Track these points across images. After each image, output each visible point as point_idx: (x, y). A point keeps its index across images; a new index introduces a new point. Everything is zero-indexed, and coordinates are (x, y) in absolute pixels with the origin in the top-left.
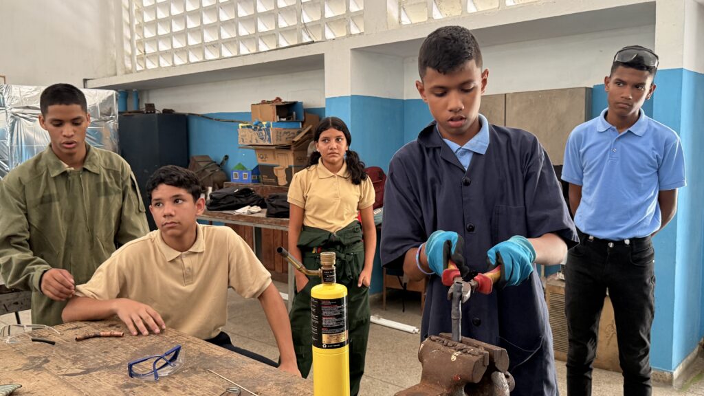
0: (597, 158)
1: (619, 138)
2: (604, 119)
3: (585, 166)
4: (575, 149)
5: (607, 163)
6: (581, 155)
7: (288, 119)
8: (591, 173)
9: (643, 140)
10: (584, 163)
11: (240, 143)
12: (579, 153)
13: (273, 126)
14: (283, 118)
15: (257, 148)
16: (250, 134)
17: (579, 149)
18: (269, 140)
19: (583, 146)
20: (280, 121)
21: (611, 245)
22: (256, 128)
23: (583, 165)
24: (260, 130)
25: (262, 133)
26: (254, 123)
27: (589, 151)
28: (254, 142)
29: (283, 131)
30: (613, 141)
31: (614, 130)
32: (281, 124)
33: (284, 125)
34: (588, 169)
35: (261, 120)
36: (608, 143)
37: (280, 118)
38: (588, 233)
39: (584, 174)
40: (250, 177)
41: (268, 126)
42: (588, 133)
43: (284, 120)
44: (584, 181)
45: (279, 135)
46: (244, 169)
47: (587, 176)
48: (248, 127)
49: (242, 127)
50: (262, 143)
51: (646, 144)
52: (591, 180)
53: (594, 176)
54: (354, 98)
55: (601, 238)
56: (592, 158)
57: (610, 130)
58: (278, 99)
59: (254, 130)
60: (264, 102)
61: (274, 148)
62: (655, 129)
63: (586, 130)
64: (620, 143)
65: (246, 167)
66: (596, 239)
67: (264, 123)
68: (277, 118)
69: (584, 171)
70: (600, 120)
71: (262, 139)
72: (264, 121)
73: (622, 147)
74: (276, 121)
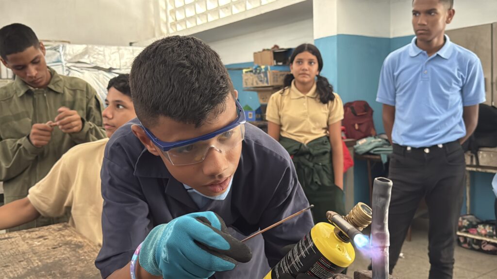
0: (410, 79)
1: (429, 61)
2: (415, 45)
3: (398, 87)
4: (390, 73)
5: (420, 83)
6: (395, 77)
7: (284, 63)
8: (405, 93)
9: (449, 62)
10: (398, 84)
11: (244, 86)
12: (394, 76)
13: (271, 69)
14: (280, 62)
15: (258, 90)
16: (251, 77)
17: (393, 73)
18: (267, 82)
19: (397, 70)
20: (277, 65)
21: (427, 151)
22: (256, 72)
23: (397, 86)
24: (259, 73)
25: (261, 76)
26: (254, 67)
27: (402, 74)
28: (255, 85)
29: (279, 74)
30: (424, 63)
31: (424, 54)
32: (277, 67)
33: (281, 68)
34: (401, 90)
35: (260, 65)
36: (419, 66)
37: (277, 62)
38: (406, 144)
39: (397, 95)
40: (255, 116)
41: (266, 69)
42: (402, 57)
43: (281, 64)
44: (397, 100)
45: (275, 76)
46: (250, 109)
47: (399, 96)
48: (251, 71)
49: (246, 72)
50: (261, 84)
51: (451, 65)
52: (405, 98)
53: (407, 95)
54: (339, 36)
55: (417, 147)
56: (405, 79)
57: (421, 55)
58: (276, 46)
59: (255, 74)
60: (264, 50)
61: (271, 88)
62: (459, 53)
63: (400, 54)
64: (430, 66)
65: (251, 107)
66: (413, 148)
67: (263, 67)
68: (275, 63)
69: (397, 92)
70: (411, 47)
71: (261, 81)
72: (263, 65)
73: (432, 69)
74: (273, 65)
